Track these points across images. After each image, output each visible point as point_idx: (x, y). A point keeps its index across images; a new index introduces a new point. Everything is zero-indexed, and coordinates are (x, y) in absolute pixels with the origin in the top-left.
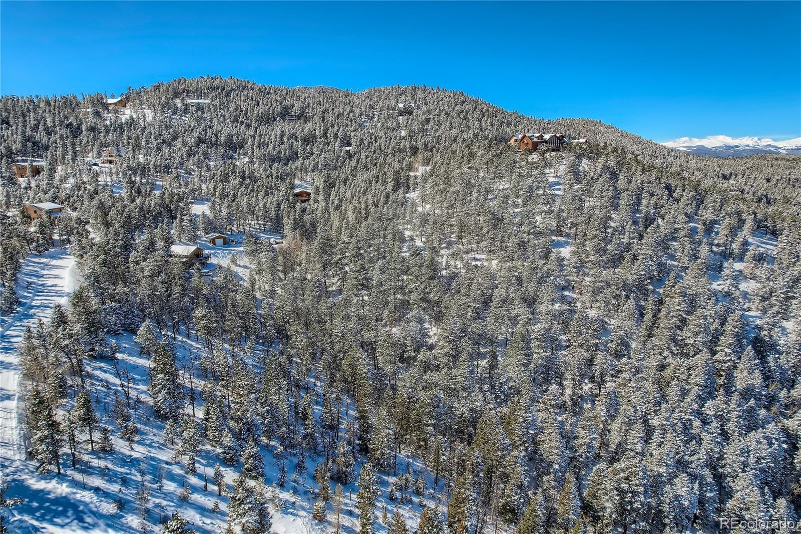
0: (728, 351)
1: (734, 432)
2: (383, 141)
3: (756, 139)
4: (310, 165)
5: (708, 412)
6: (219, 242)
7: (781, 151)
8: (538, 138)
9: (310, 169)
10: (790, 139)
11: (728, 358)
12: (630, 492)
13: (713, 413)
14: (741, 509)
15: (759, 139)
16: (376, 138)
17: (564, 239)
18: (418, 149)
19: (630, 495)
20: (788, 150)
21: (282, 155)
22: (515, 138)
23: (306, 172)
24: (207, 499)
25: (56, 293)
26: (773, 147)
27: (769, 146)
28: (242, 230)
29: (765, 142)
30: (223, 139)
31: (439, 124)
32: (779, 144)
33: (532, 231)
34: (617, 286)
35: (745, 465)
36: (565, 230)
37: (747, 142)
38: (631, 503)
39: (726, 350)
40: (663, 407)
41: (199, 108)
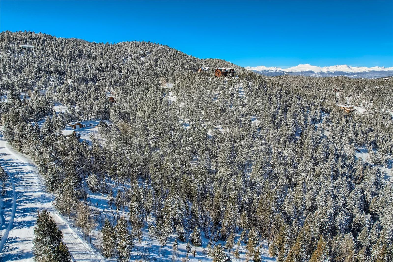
0: (333, 160)
1: (346, 192)
2: (139, 70)
3: (275, 68)
4: (107, 83)
5: (336, 185)
6: (78, 126)
7: (285, 73)
8: (224, 70)
9: (107, 85)
10: (287, 68)
11: (333, 163)
12: (324, 222)
13: (338, 185)
14: (359, 221)
15: (277, 68)
16: (135, 68)
17: (252, 117)
18: (158, 74)
19: (325, 223)
20: (287, 72)
21: (89, 78)
22: (201, 69)
23: (105, 87)
24: (192, 260)
25: (18, 164)
26: (282, 71)
27: (280, 71)
28: (86, 120)
29: (279, 69)
30: (52, 69)
31: (163, 61)
32: (284, 70)
33: (240, 114)
34: (285, 137)
35: (355, 204)
36: (252, 113)
37: (272, 69)
38: (325, 226)
39: (332, 160)
40: (322, 185)
41: (29, 50)
